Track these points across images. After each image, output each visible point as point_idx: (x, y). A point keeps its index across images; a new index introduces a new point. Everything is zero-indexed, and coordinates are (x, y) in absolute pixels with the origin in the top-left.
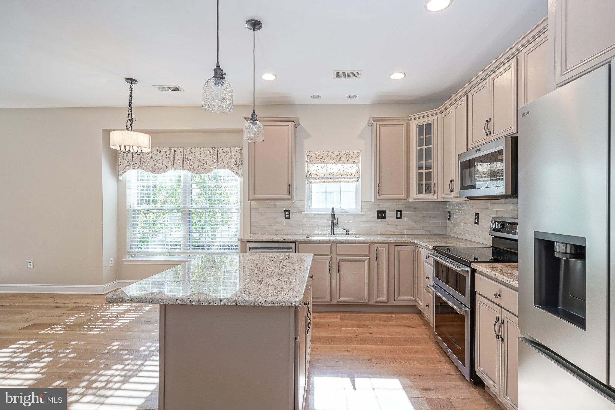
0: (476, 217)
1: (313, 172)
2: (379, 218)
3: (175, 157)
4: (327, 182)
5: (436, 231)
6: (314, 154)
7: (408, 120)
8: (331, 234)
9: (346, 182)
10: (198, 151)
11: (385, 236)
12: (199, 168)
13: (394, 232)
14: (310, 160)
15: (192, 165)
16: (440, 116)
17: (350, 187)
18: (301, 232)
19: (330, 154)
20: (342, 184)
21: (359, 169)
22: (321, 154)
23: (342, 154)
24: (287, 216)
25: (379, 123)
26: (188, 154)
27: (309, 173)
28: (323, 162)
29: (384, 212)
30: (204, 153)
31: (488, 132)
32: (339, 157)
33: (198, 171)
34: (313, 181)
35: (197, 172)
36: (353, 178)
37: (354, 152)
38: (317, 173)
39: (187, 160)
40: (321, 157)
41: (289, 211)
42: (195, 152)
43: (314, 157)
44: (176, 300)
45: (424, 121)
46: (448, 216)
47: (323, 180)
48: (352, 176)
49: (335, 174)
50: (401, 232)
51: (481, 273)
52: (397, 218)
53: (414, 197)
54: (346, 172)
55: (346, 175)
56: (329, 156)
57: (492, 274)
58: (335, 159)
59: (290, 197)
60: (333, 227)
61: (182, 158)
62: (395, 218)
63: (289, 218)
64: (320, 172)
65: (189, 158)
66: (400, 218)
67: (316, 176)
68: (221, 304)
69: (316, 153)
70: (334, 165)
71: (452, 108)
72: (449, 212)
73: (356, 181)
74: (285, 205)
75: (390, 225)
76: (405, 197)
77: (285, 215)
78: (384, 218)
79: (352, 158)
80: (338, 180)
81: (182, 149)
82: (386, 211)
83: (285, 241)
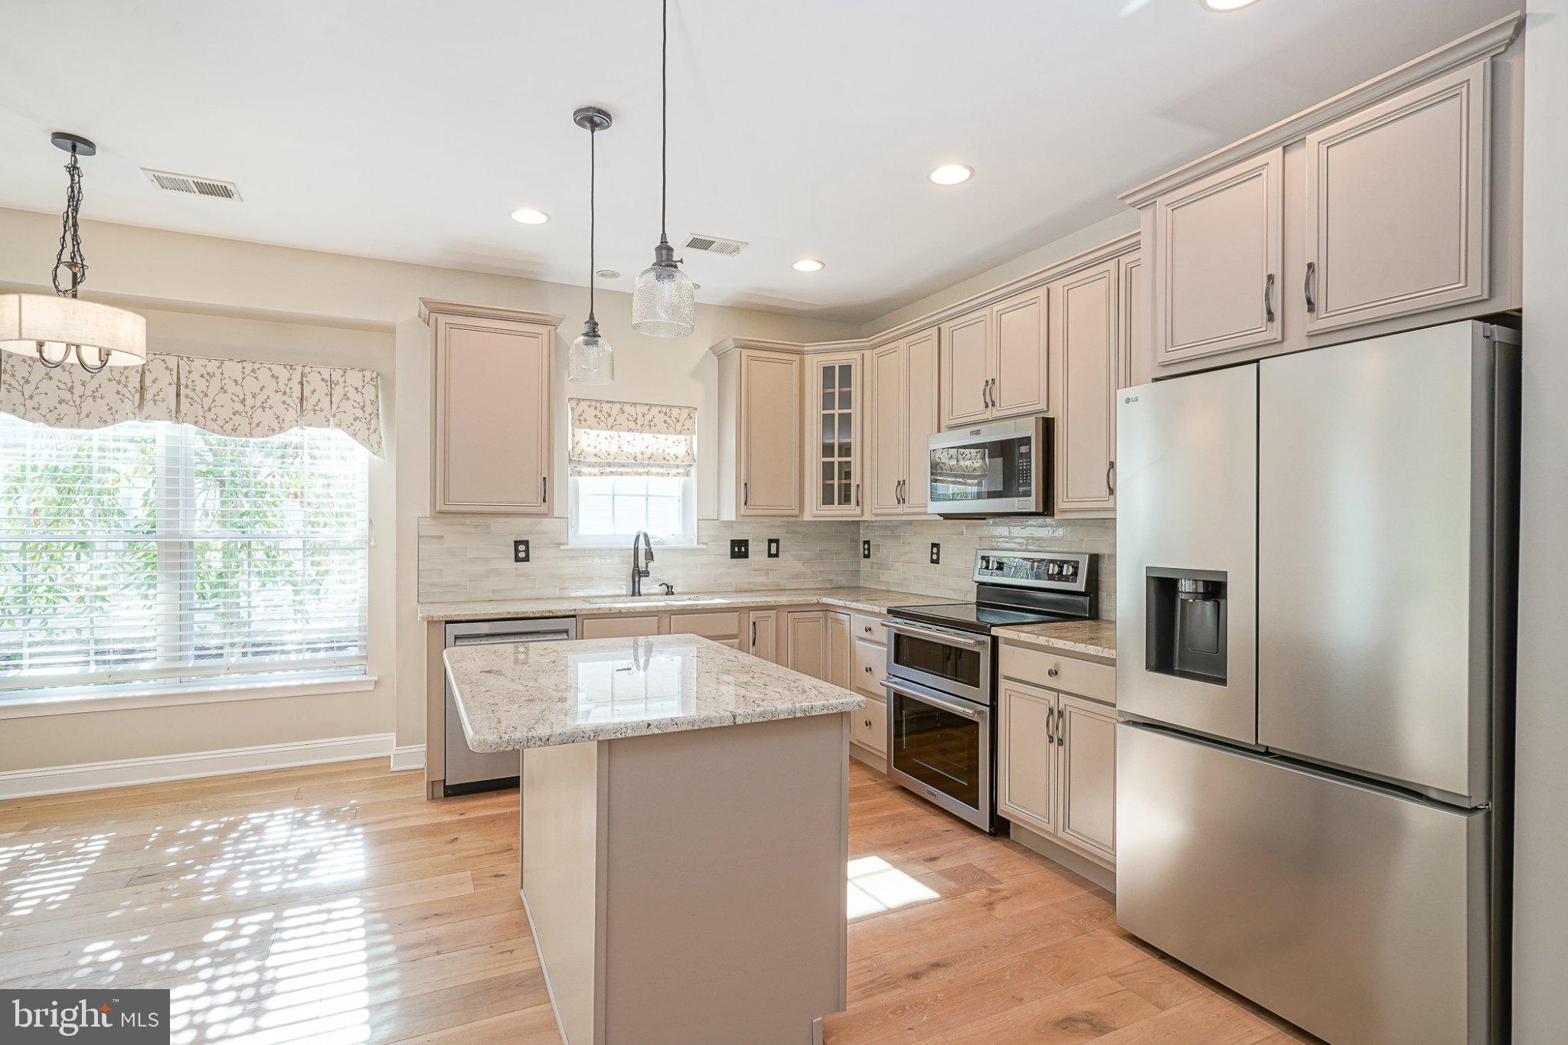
0: (935, 550)
1: (587, 449)
2: (734, 555)
3: (148, 382)
4: (617, 475)
5: (843, 580)
6: (589, 406)
7: (802, 353)
8: (633, 594)
9: (662, 475)
10: (233, 369)
11: (745, 594)
12: (237, 419)
13: (762, 585)
14: (580, 421)
15: (210, 410)
16: (868, 353)
17: (670, 487)
18: (557, 593)
19: (627, 408)
20: (652, 478)
21: (691, 448)
22: (606, 407)
23: (655, 410)
24: (522, 555)
25: (746, 353)
26: (195, 376)
27: (578, 451)
28: (612, 427)
29: (745, 543)
30: (256, 378)
31: (988, 400)
32: (649, 417)
33: (235, 430)
34: (584, 470)
35: (229, 430)
36: (678, 466)
37: (680, 408)
38: (595, 451)
39: (191, 394)
40: (606, 416)
41: (526, 543)
42: (222, 374)
43: (589, 414)
44: (648, 727)
45: (837, 359)
46: (864, 549)
47: (608, 470)
48: (678, 462)
49: (639, 456)
50: (776, 586)
51: (1010, 642)
52: (770, 555)
53: (814, 510)
54: (664, 452)
55: (664, 459)
56: (626, 414)
57: (1042, 640)
58: (639, 422)
59: (544, 508)
60: (637, 580)
61: (174, 387)
62: (767, 556)
63: (527, 559)
64: (603, 451)
65: (199, 389)
66: (776, 555)
67: (595, 460)
68: (735, 723)
69: (596, 403)
70: (637, 434)
71: (902, 344)
72: (867, 542)
73: (684, 474)
74: (519, 528)
75: (756, 570)
76: (796, 512)
77: (517, 551)
78: (745, 555)
79: (678, 421)
80: (643, 470)
81: (172, 362)
82: (748, 540)
83: (551, 614)
